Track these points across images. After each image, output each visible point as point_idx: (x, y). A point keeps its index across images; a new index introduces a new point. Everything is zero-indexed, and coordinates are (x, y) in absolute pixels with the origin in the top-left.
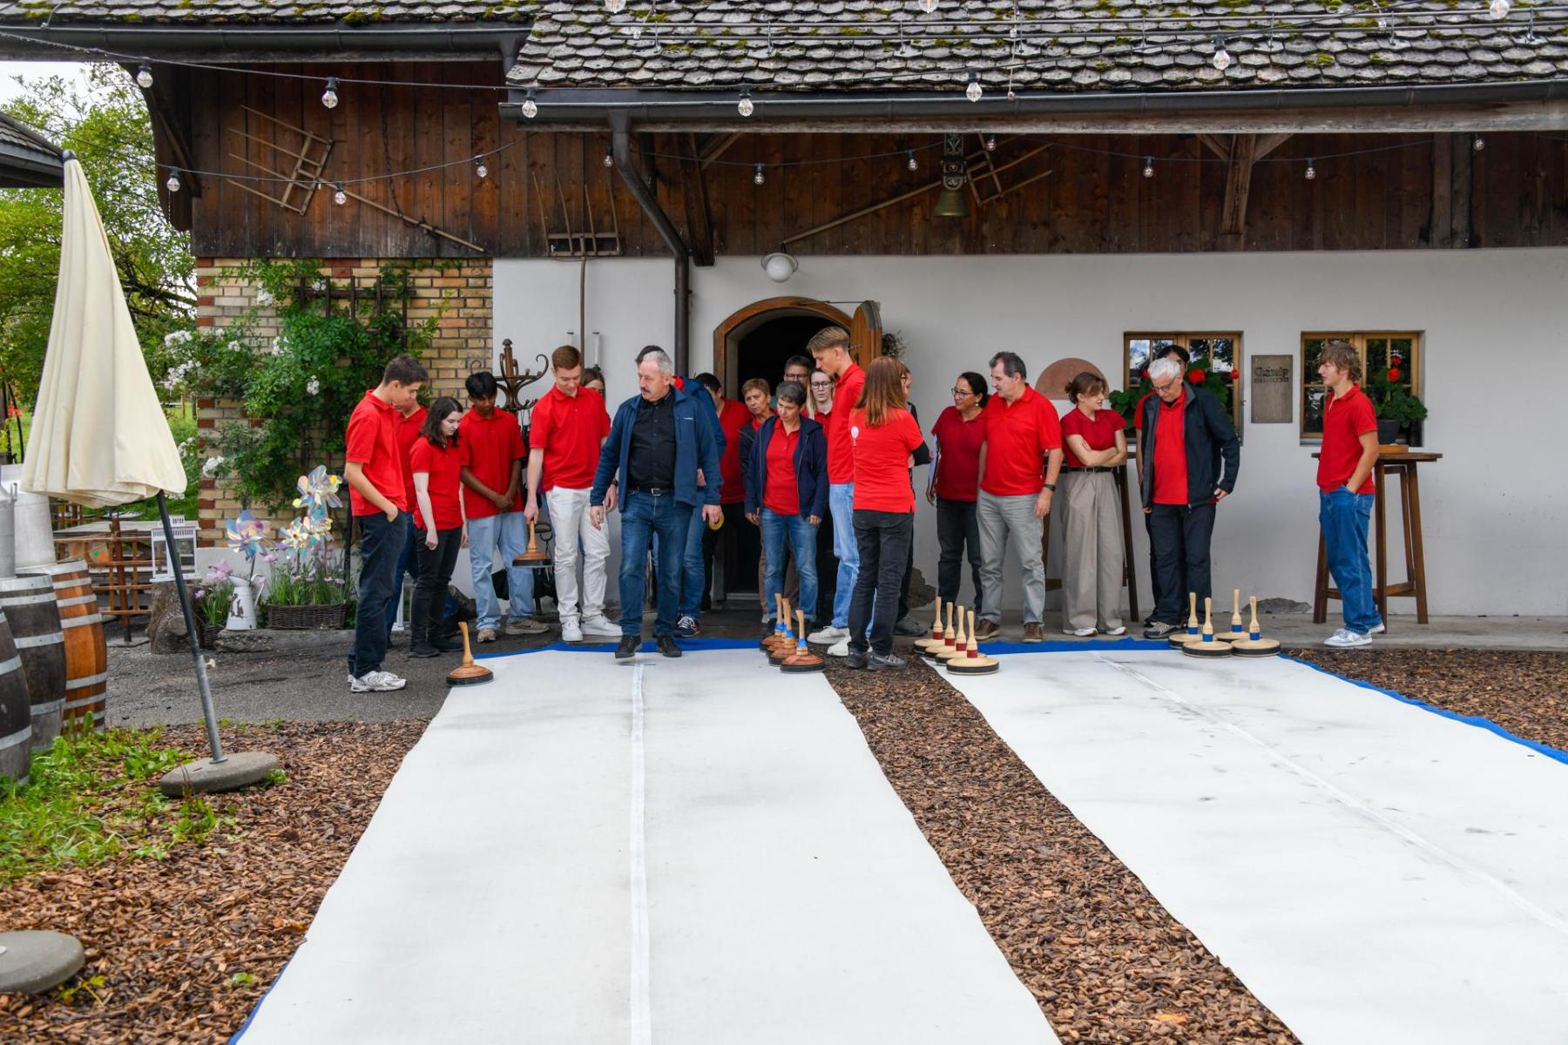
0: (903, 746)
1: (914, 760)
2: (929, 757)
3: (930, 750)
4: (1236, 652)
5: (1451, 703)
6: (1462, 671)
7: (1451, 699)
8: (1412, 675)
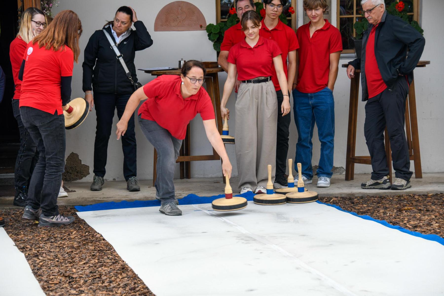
0: (56, 270)
1: (63, 279)
2: (74, 276)
3: (75, 272)
4: (288, 200)
5: (420, 227)
6: (434, 207)
7: (421, 224)
8: (400, 210)
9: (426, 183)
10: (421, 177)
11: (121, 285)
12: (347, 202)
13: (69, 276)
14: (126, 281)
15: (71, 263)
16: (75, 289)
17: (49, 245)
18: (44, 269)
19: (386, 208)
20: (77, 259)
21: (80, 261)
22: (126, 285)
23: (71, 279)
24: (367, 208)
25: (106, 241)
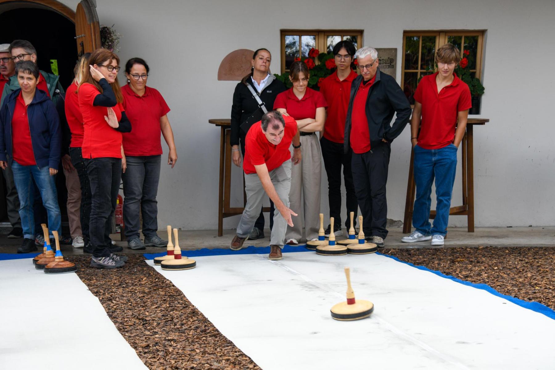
0: (130, 313)
1: (137, 321)
2: (147, 319)
3: (148, 315)
4: (349, 251)
5: (471, 277)
6: (484, 259)
7: (472, 274)
8: (453, 262)
9: (477, 237)
10: (473, 231)
11: (193, 327)
12: (404, 254)
13: (142, 319)
14: (197, 324)
15: (143, 307)
16: (149, 330)
17: (121, 290)
18: (118, 311)
19: (440, 260)
20: (149, 303)
21: (152, 305)
22: (197, 328)
23: (145, 322)
24: (422, 260)
25: (176, 287)
